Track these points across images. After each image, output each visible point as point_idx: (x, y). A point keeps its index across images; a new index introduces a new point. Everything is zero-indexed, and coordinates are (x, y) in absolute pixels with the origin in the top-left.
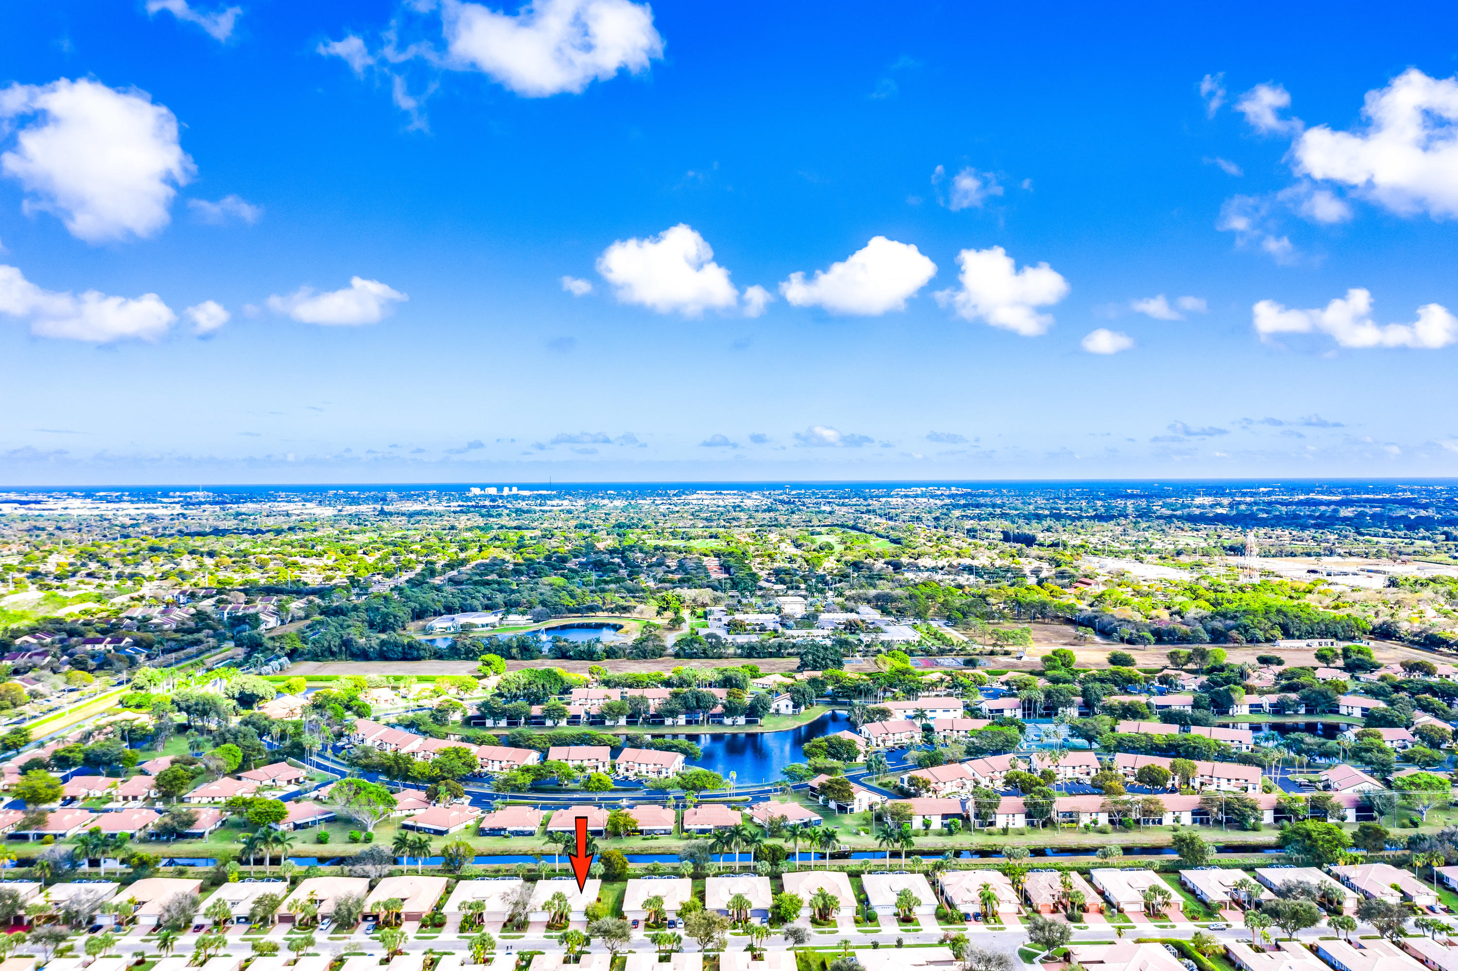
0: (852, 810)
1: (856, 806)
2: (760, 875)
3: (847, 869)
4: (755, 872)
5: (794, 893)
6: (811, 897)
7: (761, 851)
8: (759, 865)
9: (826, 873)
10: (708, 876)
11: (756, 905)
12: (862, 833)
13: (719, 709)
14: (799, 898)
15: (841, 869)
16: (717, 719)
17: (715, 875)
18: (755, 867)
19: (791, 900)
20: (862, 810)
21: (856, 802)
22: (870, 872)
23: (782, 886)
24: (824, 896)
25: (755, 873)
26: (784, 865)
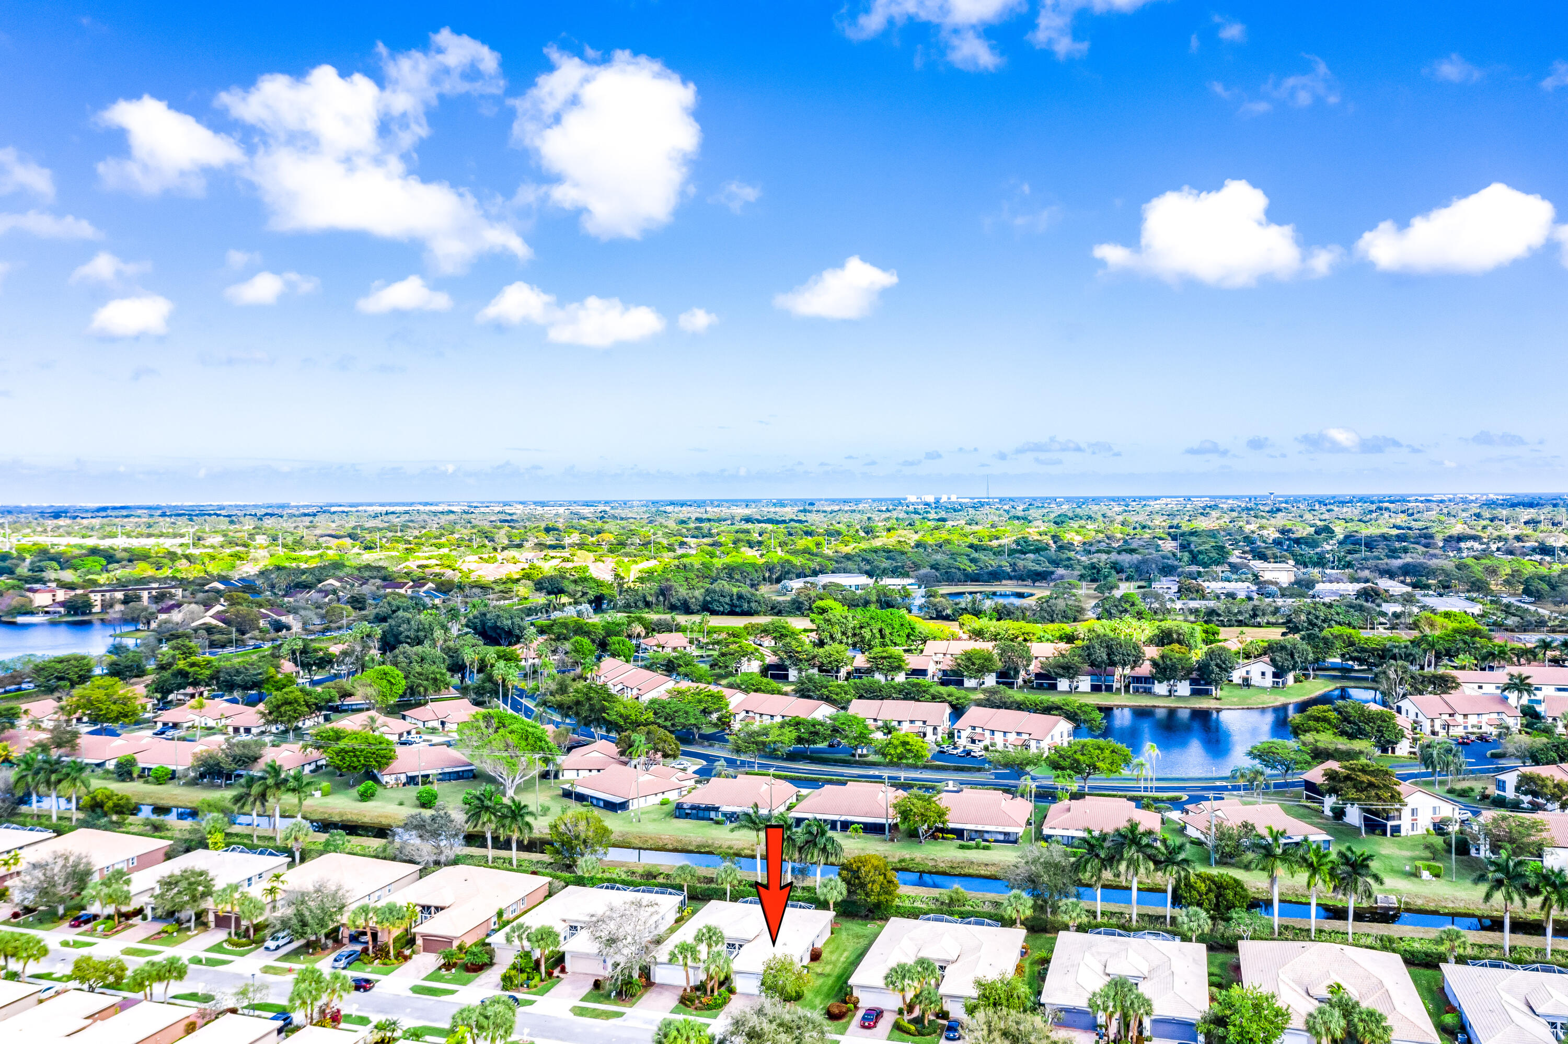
0: (1396, 830)
1: (1405, 823)
2: (1185, 938)
3: (1404, 945)
4: (1175, 931)
5: (1265, 990)
6: (1312, 1006)
7: (1189, 886)
8: (1181, 914)
9: (1350, 951)
10: (1066, 928)
11: (1164, 1007)
12: (1426, 874)
13: (1145, 669)
14: (1280, 1004)
15: (1387, 945)
16: (1141, 684)
17: (1081, 928)
18: (1173, 919)
19: (1257, 1007)
20: (1420, 831)
21: (1406, 813)
22: (1461, 960)
23: (1237, 968)
24: (1348, 1009)
25: (1174, 934)
26: (1241, 920)
